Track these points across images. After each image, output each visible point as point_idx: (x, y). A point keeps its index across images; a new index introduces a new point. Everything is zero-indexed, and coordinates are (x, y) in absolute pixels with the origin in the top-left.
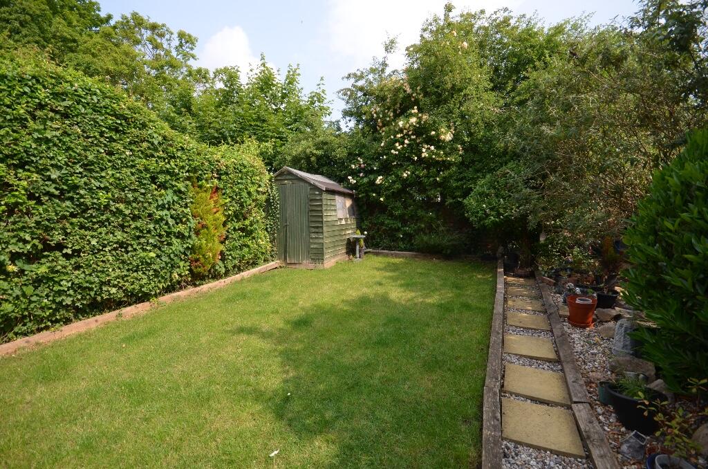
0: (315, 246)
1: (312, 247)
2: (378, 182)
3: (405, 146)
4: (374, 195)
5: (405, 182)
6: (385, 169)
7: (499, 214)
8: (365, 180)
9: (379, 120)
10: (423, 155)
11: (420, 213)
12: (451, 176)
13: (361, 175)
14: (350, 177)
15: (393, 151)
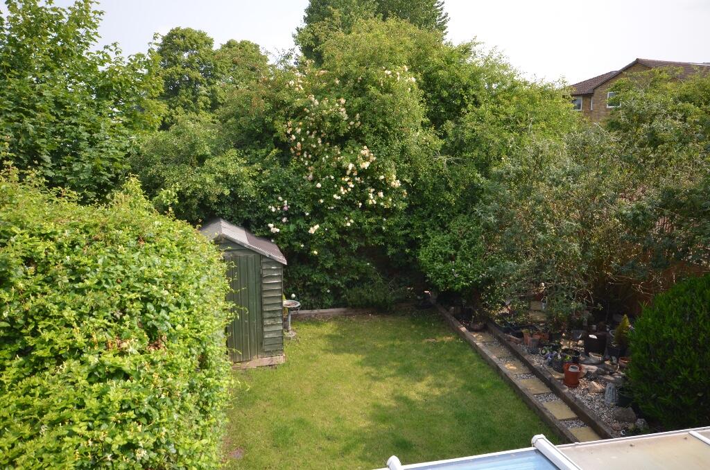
0: (271, 335)
1: (266, 336)
2: (312, 231)
3: (349, 190)
4: (302, 246)
5: (343, 231)
6: (319, 214)
7: (468, 280)
8: (292, 227)
9: (299, 144)
10: (370, 202)
11: (355, 262)
12: (397, 225)
13: (284, 220)
14: (271, 225)
15: (335, 196)
